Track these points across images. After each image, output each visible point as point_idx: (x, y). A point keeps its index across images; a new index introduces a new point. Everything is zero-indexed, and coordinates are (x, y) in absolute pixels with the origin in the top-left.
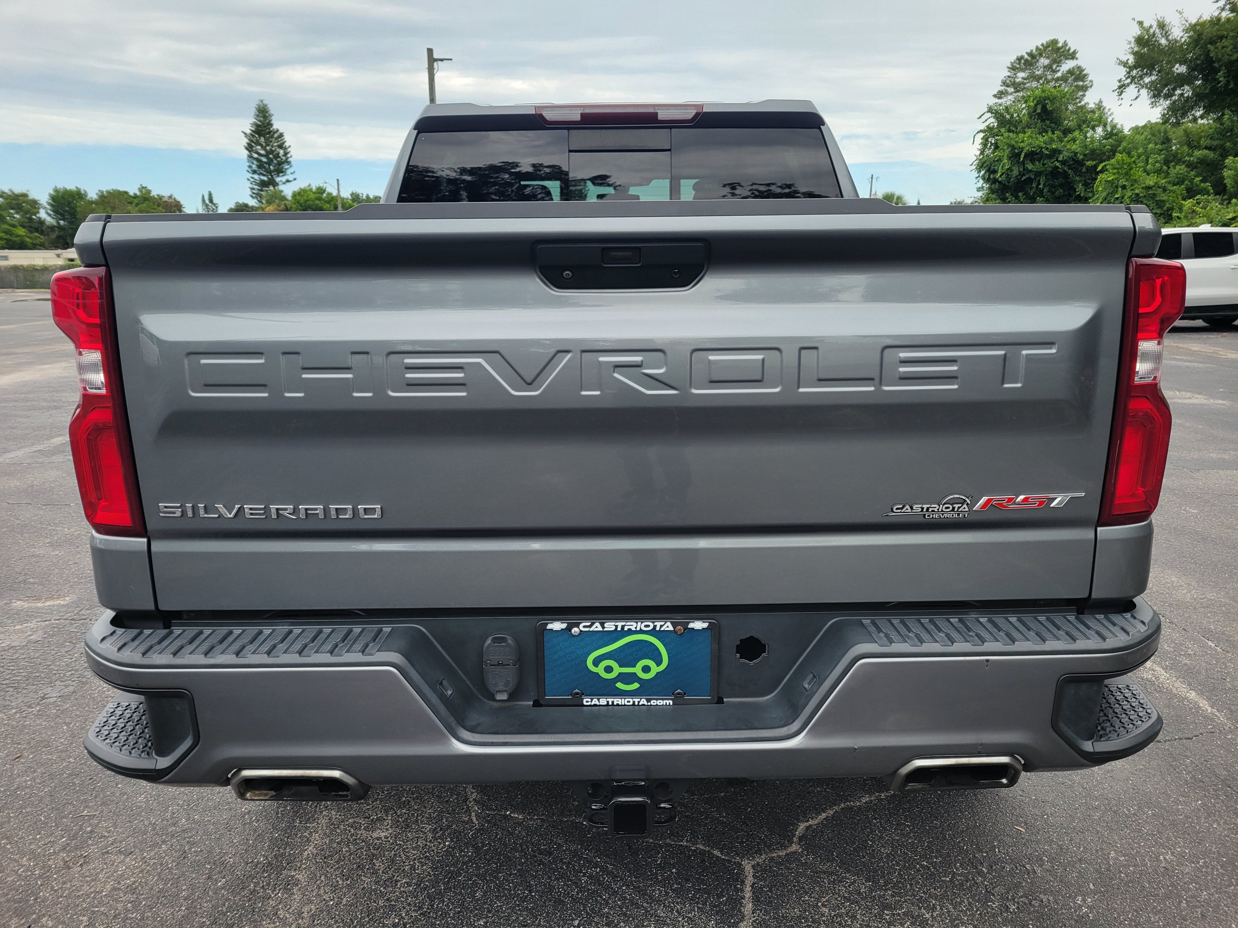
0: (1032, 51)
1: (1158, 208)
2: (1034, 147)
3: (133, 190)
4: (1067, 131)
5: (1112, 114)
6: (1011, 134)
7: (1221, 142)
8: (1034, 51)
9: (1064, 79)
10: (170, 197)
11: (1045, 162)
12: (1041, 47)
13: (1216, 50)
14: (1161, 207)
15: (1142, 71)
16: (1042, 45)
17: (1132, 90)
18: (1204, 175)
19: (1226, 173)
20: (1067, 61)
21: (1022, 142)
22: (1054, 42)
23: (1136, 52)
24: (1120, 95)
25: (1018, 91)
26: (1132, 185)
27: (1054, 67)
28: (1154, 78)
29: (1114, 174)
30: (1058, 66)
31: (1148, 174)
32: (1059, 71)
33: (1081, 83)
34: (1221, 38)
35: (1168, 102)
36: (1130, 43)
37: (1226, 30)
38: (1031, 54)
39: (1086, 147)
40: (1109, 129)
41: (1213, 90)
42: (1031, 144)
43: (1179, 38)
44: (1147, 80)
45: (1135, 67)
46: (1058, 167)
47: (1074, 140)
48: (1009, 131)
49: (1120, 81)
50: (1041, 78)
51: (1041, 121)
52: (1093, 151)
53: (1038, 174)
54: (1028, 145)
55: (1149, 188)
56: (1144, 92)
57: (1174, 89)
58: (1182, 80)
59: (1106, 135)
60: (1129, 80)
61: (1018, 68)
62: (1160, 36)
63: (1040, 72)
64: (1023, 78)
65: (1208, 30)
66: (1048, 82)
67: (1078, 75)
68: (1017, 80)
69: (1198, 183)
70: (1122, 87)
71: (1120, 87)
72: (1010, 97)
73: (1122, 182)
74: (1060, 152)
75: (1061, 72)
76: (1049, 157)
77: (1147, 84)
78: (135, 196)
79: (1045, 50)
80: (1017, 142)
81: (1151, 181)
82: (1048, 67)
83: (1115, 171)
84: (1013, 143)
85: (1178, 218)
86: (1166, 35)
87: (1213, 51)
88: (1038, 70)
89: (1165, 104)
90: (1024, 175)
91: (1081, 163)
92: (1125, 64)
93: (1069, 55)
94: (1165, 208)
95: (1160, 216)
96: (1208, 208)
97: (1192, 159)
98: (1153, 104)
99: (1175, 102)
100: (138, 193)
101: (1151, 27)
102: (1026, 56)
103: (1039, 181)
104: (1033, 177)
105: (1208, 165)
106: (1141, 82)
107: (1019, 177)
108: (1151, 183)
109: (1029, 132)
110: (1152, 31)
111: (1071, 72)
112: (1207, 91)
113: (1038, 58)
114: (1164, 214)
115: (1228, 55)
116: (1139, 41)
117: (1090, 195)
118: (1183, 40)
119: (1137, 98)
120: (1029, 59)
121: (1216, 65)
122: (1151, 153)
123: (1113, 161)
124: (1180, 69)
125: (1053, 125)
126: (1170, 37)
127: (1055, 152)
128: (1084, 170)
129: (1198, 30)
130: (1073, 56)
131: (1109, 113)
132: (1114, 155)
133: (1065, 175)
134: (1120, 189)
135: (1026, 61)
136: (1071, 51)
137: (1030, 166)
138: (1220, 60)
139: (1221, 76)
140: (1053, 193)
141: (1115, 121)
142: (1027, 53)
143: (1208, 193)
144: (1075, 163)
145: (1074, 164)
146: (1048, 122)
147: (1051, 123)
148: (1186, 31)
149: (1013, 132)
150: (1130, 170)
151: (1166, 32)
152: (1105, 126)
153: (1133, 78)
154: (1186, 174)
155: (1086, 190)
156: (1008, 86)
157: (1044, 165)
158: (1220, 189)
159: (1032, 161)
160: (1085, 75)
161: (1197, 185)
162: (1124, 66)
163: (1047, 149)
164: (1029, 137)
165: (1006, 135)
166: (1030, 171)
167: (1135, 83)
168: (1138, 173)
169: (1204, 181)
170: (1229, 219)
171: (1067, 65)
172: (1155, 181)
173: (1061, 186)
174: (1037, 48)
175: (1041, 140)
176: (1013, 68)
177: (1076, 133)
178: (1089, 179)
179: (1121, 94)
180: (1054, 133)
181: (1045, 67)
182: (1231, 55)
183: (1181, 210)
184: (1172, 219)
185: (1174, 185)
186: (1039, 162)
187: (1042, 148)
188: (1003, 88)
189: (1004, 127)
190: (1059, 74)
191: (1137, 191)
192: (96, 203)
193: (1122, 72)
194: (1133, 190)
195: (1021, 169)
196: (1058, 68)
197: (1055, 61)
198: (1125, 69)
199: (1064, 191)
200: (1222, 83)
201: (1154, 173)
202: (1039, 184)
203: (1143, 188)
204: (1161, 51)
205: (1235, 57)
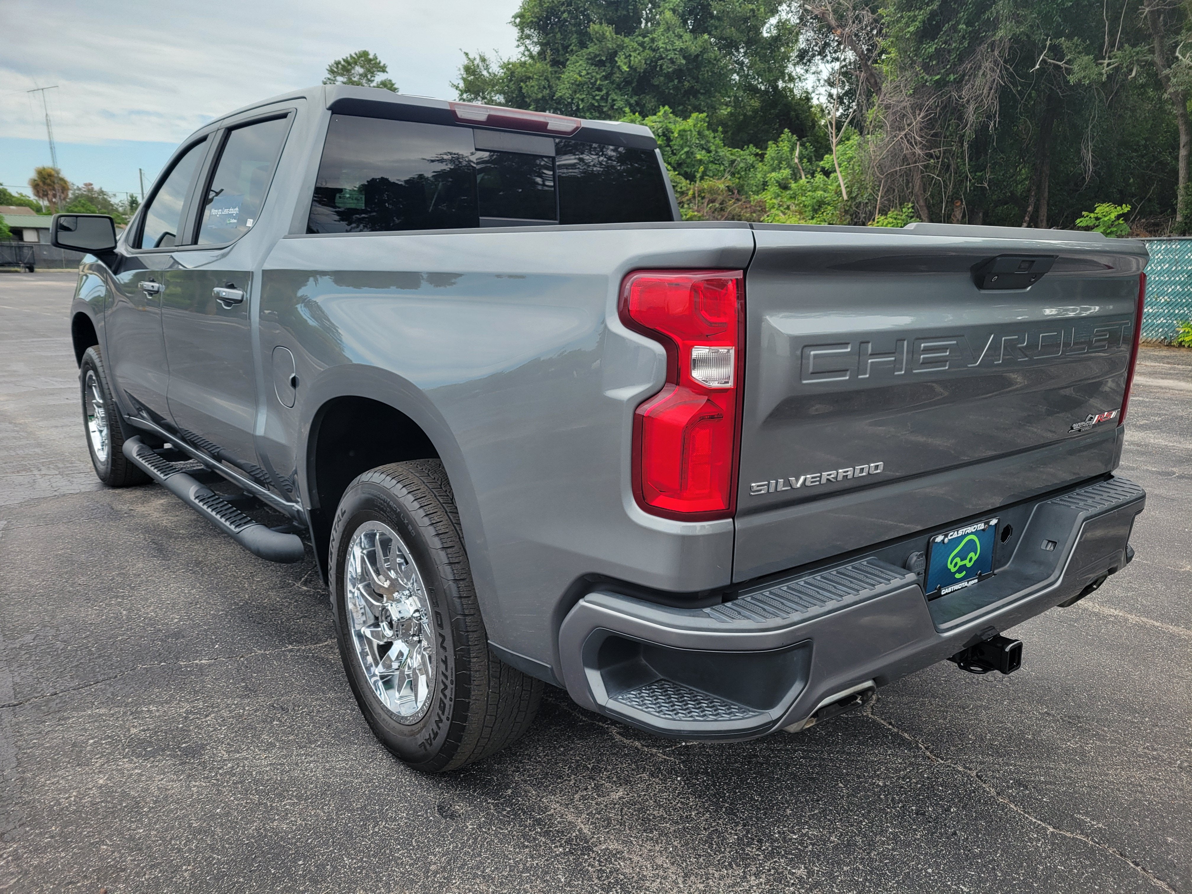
0: (347, 58)
8: (349, 58)
9: (378, 88)
12: (354, 56)
16: (356, 54)
20: (378, 73)
22: (366, 53)
23: (465, 78)
27: (369, 76)
30: (372, 76)
32: (373, 81)
34: (529, 78)
36: (459, 69)
37: (531, 72)
38: (346, 61)
43: (496, 73)
61: (335, 72)
62: (482, 68)
63: (356, 79)
65: (519, 70)
67: (388, 83)
75: (375, 82)
79: (359, 60)
82: (364, 76)
86: (487, 68)
88: (355, 77)
92: (456, 86)
93: (380, 67)
101: (475, 59)
102: (343, 63)
110: (476, 63)
111: (383, 84)
113: (353, 65)
116: (467, 69)
118: (499, 75)
120: (346, 65)
121: (527, 100)
124: (500, 98)
126: (490, 71)
130: (383, 69)
135: (343, 66)
136: (382, 64)
138: (530, 97)
142: (344, 60)
148: (502, 67)
151: (487, 66)
174: (351, 56)
176: (331, 71)
181: (361, 75)
182: (536, 94)
190: (374, 84)
196: (373, 78)
197: (368, 71)
198: (457, 90)
204: (484, 81)
205: (540, 96)
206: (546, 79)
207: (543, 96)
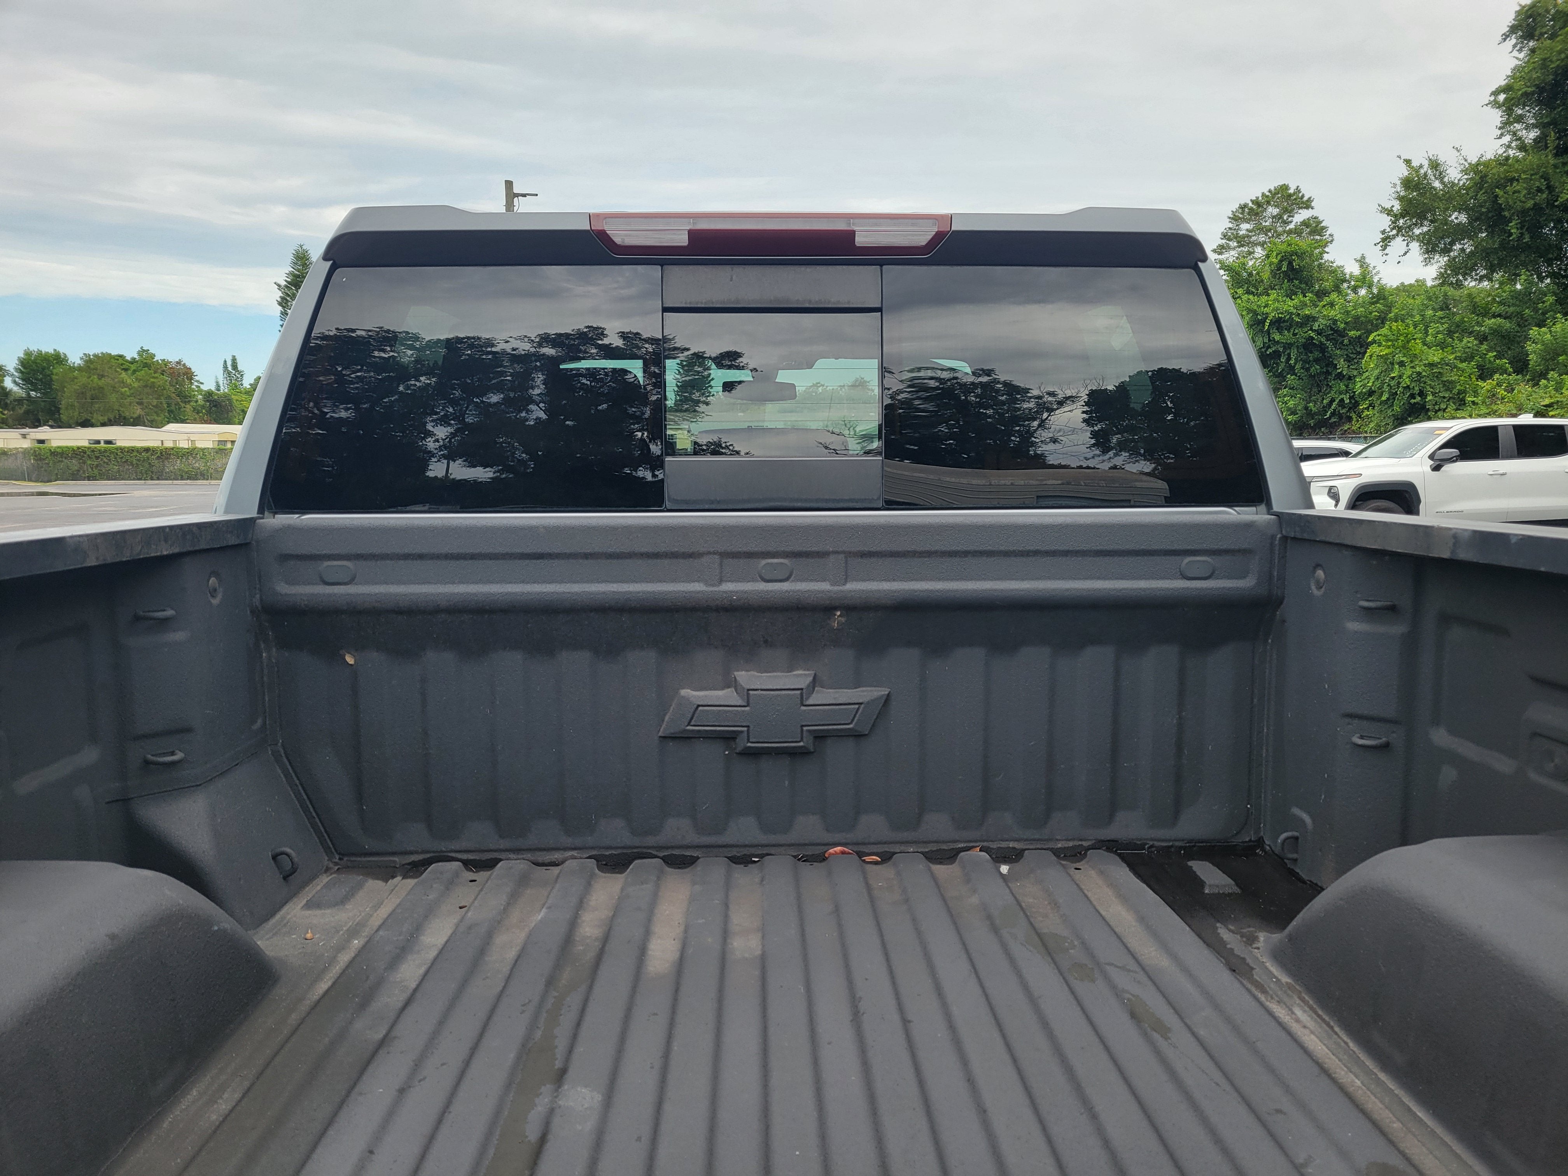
0: (1257, 198)
1: (1446, 390)
2: (1282, 313)
3: (130, 353)
4: (1321, 294)
5: (1378, 273)
6: (1251, 297)
7: (1518, 309)
9: (1297, 232)
10: (179, 363)
11: (1296, 331)
12: (1268, 194)
13: (1506, 195)
14: (1448, 389)
15: (1411, 220)
16: (1270, 191)
17: (1398, 244)
18: (1499, 349)
19: (1530, 347)
20: (1300, 211)
21: (1266, 306)
22: (1285, 188)
23: (1403, 197)
24: (1384, 250)
25: (1243, 246)
26: (1412, 362)
27: (1285, 218)
28: (1425, 229)
29: (1389, 347)
30: (1289, 216)
31: (1430, 348)
32: (1291, 222)
33: (1318, 237)
34: (1512, 180)
35: (1446, 259)
36: (1395, 185)
37: (1517, 171)
38: (1256, 202)
39: (1348, 313)
40: (1375, 291)
41: (1503, 246)
42: (1277, 309)
43: (1456, 181)
44: (1417, 231)
45: (1403, 216)
46: (1313, 338)
47: (1332, 305)
48: (1248, 292)
49: (1383, 232)
50: (1270, 230)
51: (1288, 281)
52: (1357, 318)
53: (1288, 346)
54: (1273, 309)
55: (1432, 365)
56: (1415, 246)
57: (1452, 243)
58: (1460, 233)
59: (1373, 298)
60: (1394, 232)
61: (1240, 218)
62: (1433, 178)
63: (1267, 224)
64: (1247, 230)
65: (1494, 171)
66: (1279, 235)
67: (1315, 228)
68: (1241, 233)
69: (1492, 359)
70: (1386, 241)
71: (1383, 240)
72: (1233, 253)
73: (1399, 357)
74: (1315, 319)
75: (1293, 223)
76: (1301, 325)
77: (1417, 236)
78: (133, 361)
79: (1273, 198)
80: (1259, 306)
81: (1435, 356)
82: (1279, 217)
83: (1390, 343)
84: (1255, 308)
85: (1473, 402)
86: (1441, 177)
87: (1503, 196)
88: (1266, 221)
89: (1440, 261)
90: (1269, 347)
91: (1342, 334)
92: (1389, 212)
93: (1303, 203)
94: (1455, 391)
95: (1448, 401)
96: (1516, 391)
97: (1483, 329)
98: (1427, 262)
99: (1454, 258)
100: (136, 356)
101: (1421, 166)
102: (1250, 204)
103: (1289, 355)
104: (1281, 350)
105: (1503, 337)
106: (1410, 234)
107: (1263, 350)
108: (1435, 359)
109: (1273, 294)
110: (1422, 171)
111: (1305, 223)
112: (1496, 246)
113: (1265, 206)
114: (1454, 398)
115: (1521, 201)
116: (1407, 183)
117: (1355, 373)
118: (1461, 183)
119: (1405, 253)
120: (1255, 207)
121: (1506, 213)
122: (1431, 322)
123: (1384, 331)
124: (1459, 218)
125: (1303, 286)
126: (1446, 179)
127: (1309, 320)
128: (1346, 342)
129: (1481, 172)
130: (1307, 205)
131: (1374, 272)
132: (1383, 323)
133: (1322, 348)
134: (1397, 366)
135: (1251, 209)
136: (1305, 199)
137: (1277, 337)
138: (1510, 208)
139: (1513, 227)
140: (1308, 370)
141: (1383, 282)
142: (1252, 201)
143: (1505, 371)
144: (1335, 333)
145: (1332, 334)
146: (1297, 282)
147: (1301, 282)
148: (1465, 172)
149: (1253, 293)
150: (1408, 342)
151: (1441, 174)
152: (1370, 286)
153: (1400, 229)
154: (1476, 348)
155: (1349, 366)
156: (1229, 239)
157: (1295, 335)
158: (1521, 366)
159: (1280, 330)
160: (1324, 228)
161: (1490, 362)
162: (1388, 214)
163: (1299, 314)
164: (1275, 300)
165: (1245, 297)
166: (1278, 342)
167: (1403, 235)
168: (1417, 346)
169: (1499, 357)
170: (1545, 406)
171: (1301, 216)
172: (1440, 356)
173: (1317, 361)
174: (1263, 194)
175: (1290, 305)
176: (1235, 218)
177: (1334, 296)
178: (1352, 353)
179: (1384, 248)
180: (1305, 296)
181: (1274, 217)
182: (1524, 202)
183: (1476, 394)
184: (1465, 404)
185: (1462, 361)
186: (1289, 331)
187: (1292, 314)
188: (1224, 241)
189: (1241, 287)
190: (1292, 226)
191: (1418, 369)
192: (80, 369)
193: (1385, 222)
194: (1413, 367)
195: (1266, 340)
196: (1290, 219)
197: (1285, 210)
198: (1390, 218)
199: (1321, 368)
200: (1514, 236)
201: (1436, 346)
202: (1289, 358)
203: (1425, 365)
204: (1435, 196)
205: (1530, 204)
206: (1545, 177)
207: (1535, 204)
